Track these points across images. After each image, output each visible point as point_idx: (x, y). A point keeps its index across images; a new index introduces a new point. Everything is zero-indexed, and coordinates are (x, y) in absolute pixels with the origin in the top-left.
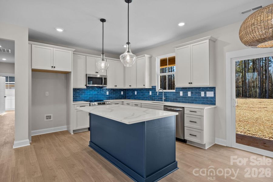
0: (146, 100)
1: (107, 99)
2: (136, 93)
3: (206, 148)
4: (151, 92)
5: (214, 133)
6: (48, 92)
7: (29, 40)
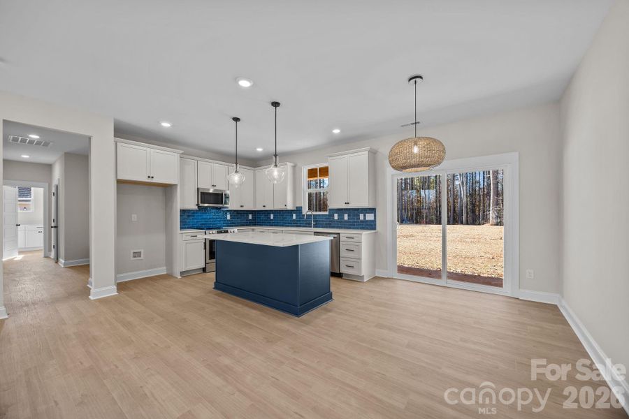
0: (288, 226)
1: (228, 226)
2: (272, 218)
3: (365, 281)
4: (294, 215)
5: (374, 264)
6: (135, 216)
7: (114, 137)
